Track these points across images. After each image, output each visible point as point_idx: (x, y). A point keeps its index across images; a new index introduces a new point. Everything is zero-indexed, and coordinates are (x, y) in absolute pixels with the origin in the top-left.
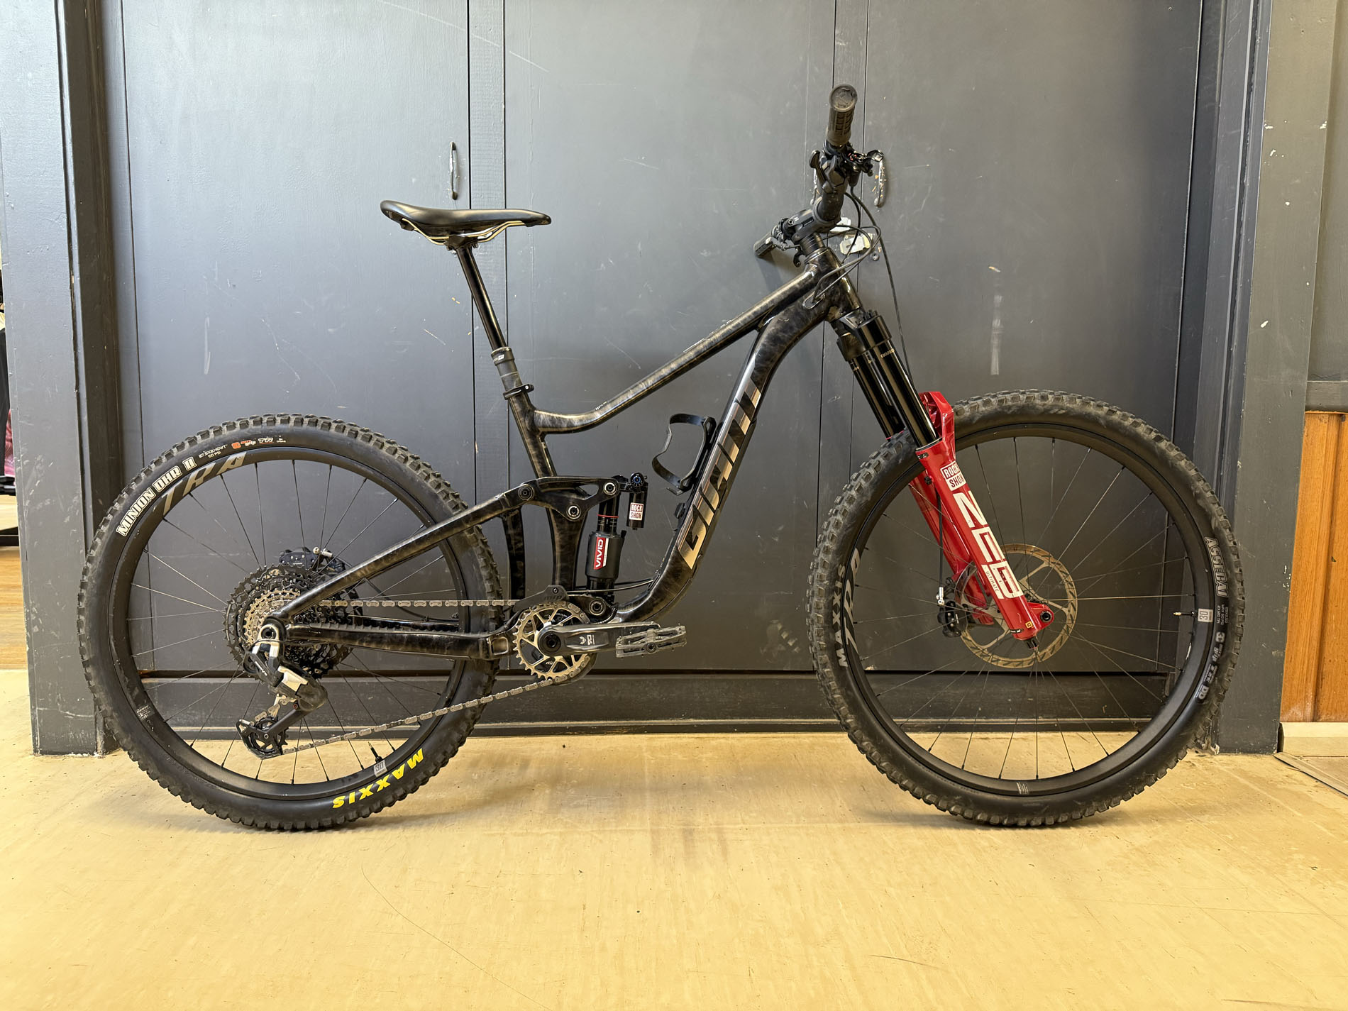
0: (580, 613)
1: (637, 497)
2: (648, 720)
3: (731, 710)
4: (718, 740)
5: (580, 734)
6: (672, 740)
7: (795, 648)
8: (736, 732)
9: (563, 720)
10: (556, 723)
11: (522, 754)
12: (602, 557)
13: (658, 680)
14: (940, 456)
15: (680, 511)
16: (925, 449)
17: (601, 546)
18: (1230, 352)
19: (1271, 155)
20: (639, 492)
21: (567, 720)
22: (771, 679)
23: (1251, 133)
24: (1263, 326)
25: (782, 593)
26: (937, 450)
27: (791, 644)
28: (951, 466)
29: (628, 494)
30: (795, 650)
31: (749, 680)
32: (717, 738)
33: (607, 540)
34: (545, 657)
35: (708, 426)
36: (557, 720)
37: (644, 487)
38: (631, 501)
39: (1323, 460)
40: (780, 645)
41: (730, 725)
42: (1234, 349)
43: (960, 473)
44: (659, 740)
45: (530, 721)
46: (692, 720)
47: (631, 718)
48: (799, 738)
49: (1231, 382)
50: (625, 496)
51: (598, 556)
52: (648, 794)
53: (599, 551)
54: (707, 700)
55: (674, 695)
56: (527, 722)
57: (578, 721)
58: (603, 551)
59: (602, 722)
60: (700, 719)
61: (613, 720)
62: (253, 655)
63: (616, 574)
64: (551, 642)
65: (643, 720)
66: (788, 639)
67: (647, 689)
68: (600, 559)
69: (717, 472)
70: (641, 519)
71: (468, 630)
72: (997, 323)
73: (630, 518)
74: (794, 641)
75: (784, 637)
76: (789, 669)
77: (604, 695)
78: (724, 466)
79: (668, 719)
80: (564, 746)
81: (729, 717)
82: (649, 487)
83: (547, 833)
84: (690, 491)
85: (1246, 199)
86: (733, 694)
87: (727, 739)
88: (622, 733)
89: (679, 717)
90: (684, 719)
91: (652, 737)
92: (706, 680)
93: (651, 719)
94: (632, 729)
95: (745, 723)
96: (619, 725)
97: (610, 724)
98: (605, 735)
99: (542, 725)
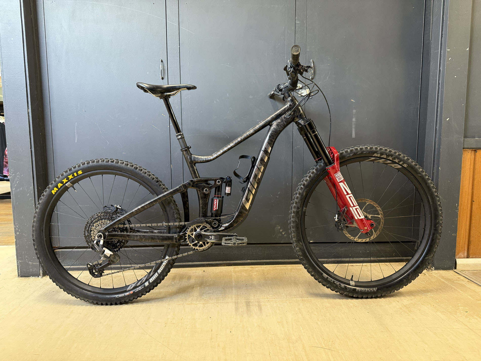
0: (210, 227)
1: (228, 185)
3: (263, 257)
4: (258, 268)
5: (209, 266)
6: (243, 268)
8: (264, 265)
9: (203, 262)
10: (201, 263)
11: (189, 274)
14: (334, 170)
15: (244, 189)
16: (329, 168)
17: (216, 202)
18: (436, 129)
19: (449, 60)
20: (229, 183)
21: (205, 261)
22: (277, 246)
23: (442, 52)
24: (447, 120)
25: (280, 215)
26: (333, 168)
27: (283, 233)
28: (338, 173)
29: (225, 184)
30: (285, 235)
31: (269, 246)
33: (218, 200)
34: (196, 242)
35: (253, 159)
37: (231, 181)
38: (226, 186)
39: (469, 166)
40: (280, 234)
41: (263, 262)
42: (437, 128)
43: (342, 175)
44: (238, 268)
45: (192, 262)
46: (249, 261)
47: (228, 260)
48: (287, 266)
49: (437, 139)
50: (224, 185)
51: (215, 206)
52: (234, 289)
54: (254, 253)
55: (243, 252)
57: (209, 262)
59: (217, 262)
60: (252, 260)
61: (221, 261)
62: (94, 244)
63: (221, 212)
64: (199, 237)
65: (232, 261)
67: (233, 250)
69: (256, 176)
70: (230, 192)
71: (169, 233)
72: (354, 120)
73: (226, 192)
74: (284, 233)
75: (281, 231)
76: (283, 242)
77: (218, 253)
78: (259, 173)
79: (241, 260)
80: (204, 271)
81: (262, 259)
82: (232, 181)
83: (198, 303)
84: (247, 182)
85: (441, 75)
86: (263, 251)
87: (261, 267)
88: (224, 266)
89: (244, 260)
90: (246, 260)
91: (235, 267)
92: (254, 246)
93: (235, 261)
94: (228, 264)
95: (268, 262)
96: (223, 263)
97: (220, 263)
98: (219, 266)
99: (196, 263)
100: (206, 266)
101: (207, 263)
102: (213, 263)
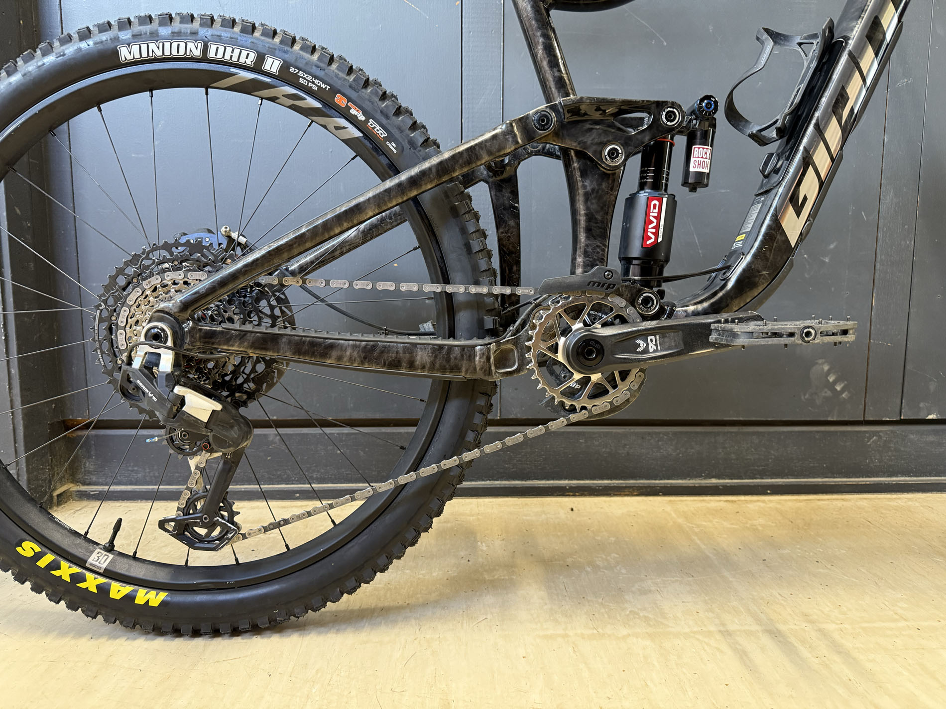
0: (626, 308)
1: (702, 139)
2: (661, 479)
3: (761, 468)
4: (754, 504)
7: (843, 393)
8: (768, 494)
9: (560, 478)
10: (552, 482)
12: (657, 228)
13: (675, 434)
21: (565, 478)
22: (812, 432)
27: (838, 388)
30: (843, 396)
31: (783, 432)
32: (751, 501)
33: (664, 201)
34: (578, 377)
36: (553, 479)
38: (692, 144)
40: (826, 390)
41: (762, 486)
45: (522, 479)
46: (714, 481)
47: (641, 478)
50: (683, 138)
51: (650, 226)
53: (651, 218)
54: (733, 456)
55: (693, 450)
56: (518, 480)
57: (578, 479)
58: (657, 218)
59: (606, 482)
60: (725, 479)
61: (621, 479)
62: (134, 372)
64: (589, 351)
65: (655, 480)
66: (835, 382)
67: (660, 443)
68: (654, 231)
70: (707, 171)
73: (692, 169)
74: (842, 385)
75: (831, 380)
76: (835, 419)
77: (608, 450)
79: (685, 479)
80: (572, 509)
81: (758, 476)
86: (764, 449)
87: (764, 502)
88: (632, 495)
89: (698, 476)
90: (704, 479)
91: (670, 501)
92: (731, 432)
93: (665, 478)
94: (644, 490)
95: (780, 483)
96: (628, 485)
97: (617, 484)
98: (612, 496)
99: (538, 484)
100: (572, 494)
101: (574, 484)
102: (593, 484)
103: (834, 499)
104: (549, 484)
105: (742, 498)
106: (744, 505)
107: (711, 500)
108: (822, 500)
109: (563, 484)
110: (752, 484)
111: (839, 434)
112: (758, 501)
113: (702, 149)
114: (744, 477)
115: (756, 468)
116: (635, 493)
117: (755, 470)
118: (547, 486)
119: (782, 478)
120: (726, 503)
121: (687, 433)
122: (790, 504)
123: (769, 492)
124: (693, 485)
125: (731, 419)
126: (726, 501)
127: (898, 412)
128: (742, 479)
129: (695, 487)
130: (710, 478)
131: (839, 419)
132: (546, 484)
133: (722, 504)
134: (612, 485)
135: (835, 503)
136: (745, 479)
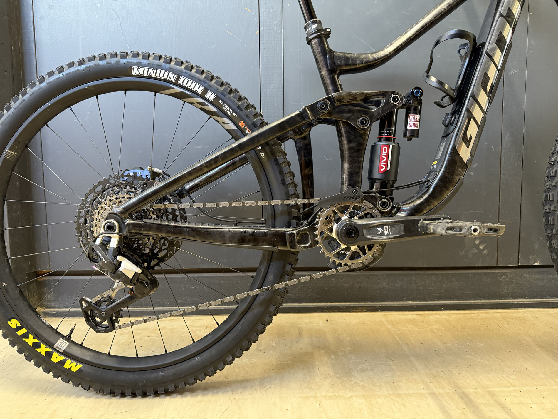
0: (372, 209)
1: (414, 111)
2: (380, 302)
3: (438, 295)
4: (436, 316)
5: (334, 311)
6: (402, 317)
7: (484, 250)
8: (442, 310)
9: (321, 302)
10: (316, 304)
12: (387, 162)
13: (387, 275)
17: (386, 152)
21: (324, 302)
22: (467, 273)
25: (476, 211)
27: (481, 248)
29: (406, 108)
30: (484, 252)
31: (451, 274)
32: (432, 314)
33: (391, 146)
34: (343, 246)
36: (317, 302)
38: (408, 113)
40: (474, 249)
41: (438, 305)
45: (299, 302)
46: (410, 303)
47: (368, 301)
48: (489, 313)
50: (403, 110)
51: (383, 161)
53: (383, 157)
54: (421, 288)
55: (398, 285)
56: (297, 303)
57: (331, 302)
58: (387, 156)
59: (348, 304)
60: (417, 301)
61: (357, 302)
62: (96, 246)
64: (349, 233)
65: (376, 302)
66: (479, 244)
67: (378, 281)
68: (385, 163)
70: (417, 129)
71: (274, 225)
73: (408, 128)
74: (484, 246)
75: (477, 243)
76: (480, 266)
77: (348, 285)
79: (394, 301)
81: (436, 300)
86: (439, 284)
87: (439, 315)
88: (363, 311)
89: (401, 300)
90: (405, 301)
91: (385, 315)
92: (420, 274)
93: (382, 301)
94: (370, 308)
95: (449, 304)
96: (360, 306)
97: (354, 305)
98: (351, 312)
99: (308, 305)
100: (328, 311)
101: (329, 305)
102: (340, 305)
103: (480, 313)
104: (314, 305)
105: (427, 312)
106: (427, 317)
107: (408, 314)
108: (473, 313)
109: (323, 305)
110: (433, 304)
111: (483, 274)
112: (436, 314)
113: (414, 116)
114: (428, 300)
115: (435, 295)
116: (364, 310)
117: (435, 296)
118: (313, 306)
119: (450, 300)
120: (417, 316)
121: (394, 274)
122: (454, 316)
123: (442, 308)
124: (398, 305)
125: (419, 266)
126: (418, 314)
127: (517, 261)
128: (427, 301)
129: (399, 306)
130: (408, 301)
131: (482, 266)
132: (313, 305)
133: (415, 316)
134: (351, 305)
135: (481, 315)
136: (429, 301)
